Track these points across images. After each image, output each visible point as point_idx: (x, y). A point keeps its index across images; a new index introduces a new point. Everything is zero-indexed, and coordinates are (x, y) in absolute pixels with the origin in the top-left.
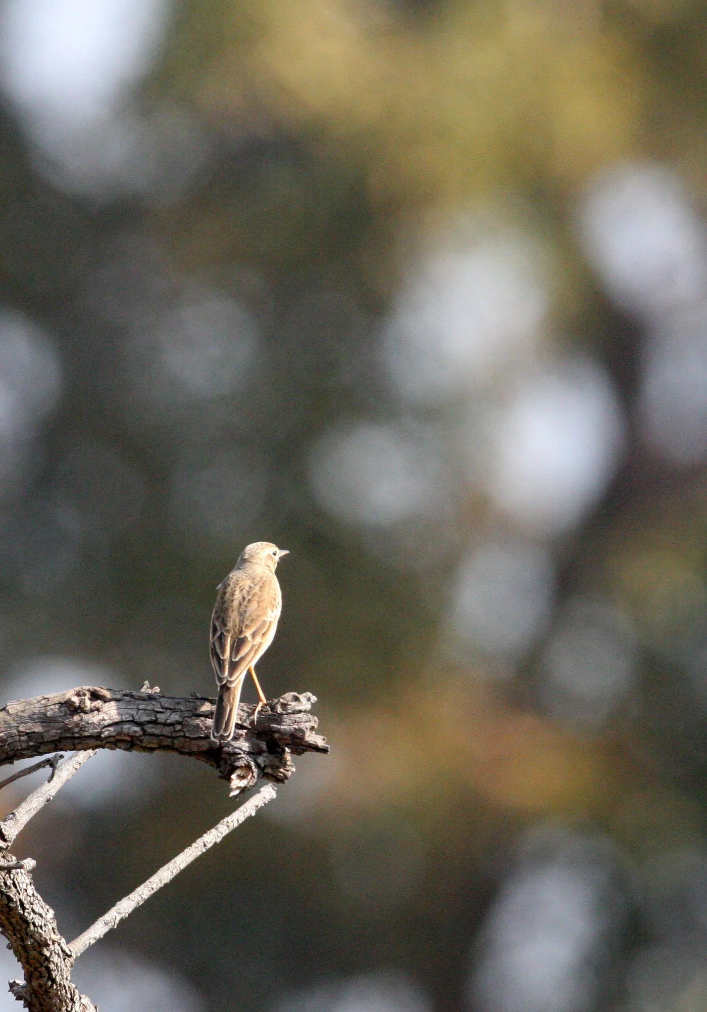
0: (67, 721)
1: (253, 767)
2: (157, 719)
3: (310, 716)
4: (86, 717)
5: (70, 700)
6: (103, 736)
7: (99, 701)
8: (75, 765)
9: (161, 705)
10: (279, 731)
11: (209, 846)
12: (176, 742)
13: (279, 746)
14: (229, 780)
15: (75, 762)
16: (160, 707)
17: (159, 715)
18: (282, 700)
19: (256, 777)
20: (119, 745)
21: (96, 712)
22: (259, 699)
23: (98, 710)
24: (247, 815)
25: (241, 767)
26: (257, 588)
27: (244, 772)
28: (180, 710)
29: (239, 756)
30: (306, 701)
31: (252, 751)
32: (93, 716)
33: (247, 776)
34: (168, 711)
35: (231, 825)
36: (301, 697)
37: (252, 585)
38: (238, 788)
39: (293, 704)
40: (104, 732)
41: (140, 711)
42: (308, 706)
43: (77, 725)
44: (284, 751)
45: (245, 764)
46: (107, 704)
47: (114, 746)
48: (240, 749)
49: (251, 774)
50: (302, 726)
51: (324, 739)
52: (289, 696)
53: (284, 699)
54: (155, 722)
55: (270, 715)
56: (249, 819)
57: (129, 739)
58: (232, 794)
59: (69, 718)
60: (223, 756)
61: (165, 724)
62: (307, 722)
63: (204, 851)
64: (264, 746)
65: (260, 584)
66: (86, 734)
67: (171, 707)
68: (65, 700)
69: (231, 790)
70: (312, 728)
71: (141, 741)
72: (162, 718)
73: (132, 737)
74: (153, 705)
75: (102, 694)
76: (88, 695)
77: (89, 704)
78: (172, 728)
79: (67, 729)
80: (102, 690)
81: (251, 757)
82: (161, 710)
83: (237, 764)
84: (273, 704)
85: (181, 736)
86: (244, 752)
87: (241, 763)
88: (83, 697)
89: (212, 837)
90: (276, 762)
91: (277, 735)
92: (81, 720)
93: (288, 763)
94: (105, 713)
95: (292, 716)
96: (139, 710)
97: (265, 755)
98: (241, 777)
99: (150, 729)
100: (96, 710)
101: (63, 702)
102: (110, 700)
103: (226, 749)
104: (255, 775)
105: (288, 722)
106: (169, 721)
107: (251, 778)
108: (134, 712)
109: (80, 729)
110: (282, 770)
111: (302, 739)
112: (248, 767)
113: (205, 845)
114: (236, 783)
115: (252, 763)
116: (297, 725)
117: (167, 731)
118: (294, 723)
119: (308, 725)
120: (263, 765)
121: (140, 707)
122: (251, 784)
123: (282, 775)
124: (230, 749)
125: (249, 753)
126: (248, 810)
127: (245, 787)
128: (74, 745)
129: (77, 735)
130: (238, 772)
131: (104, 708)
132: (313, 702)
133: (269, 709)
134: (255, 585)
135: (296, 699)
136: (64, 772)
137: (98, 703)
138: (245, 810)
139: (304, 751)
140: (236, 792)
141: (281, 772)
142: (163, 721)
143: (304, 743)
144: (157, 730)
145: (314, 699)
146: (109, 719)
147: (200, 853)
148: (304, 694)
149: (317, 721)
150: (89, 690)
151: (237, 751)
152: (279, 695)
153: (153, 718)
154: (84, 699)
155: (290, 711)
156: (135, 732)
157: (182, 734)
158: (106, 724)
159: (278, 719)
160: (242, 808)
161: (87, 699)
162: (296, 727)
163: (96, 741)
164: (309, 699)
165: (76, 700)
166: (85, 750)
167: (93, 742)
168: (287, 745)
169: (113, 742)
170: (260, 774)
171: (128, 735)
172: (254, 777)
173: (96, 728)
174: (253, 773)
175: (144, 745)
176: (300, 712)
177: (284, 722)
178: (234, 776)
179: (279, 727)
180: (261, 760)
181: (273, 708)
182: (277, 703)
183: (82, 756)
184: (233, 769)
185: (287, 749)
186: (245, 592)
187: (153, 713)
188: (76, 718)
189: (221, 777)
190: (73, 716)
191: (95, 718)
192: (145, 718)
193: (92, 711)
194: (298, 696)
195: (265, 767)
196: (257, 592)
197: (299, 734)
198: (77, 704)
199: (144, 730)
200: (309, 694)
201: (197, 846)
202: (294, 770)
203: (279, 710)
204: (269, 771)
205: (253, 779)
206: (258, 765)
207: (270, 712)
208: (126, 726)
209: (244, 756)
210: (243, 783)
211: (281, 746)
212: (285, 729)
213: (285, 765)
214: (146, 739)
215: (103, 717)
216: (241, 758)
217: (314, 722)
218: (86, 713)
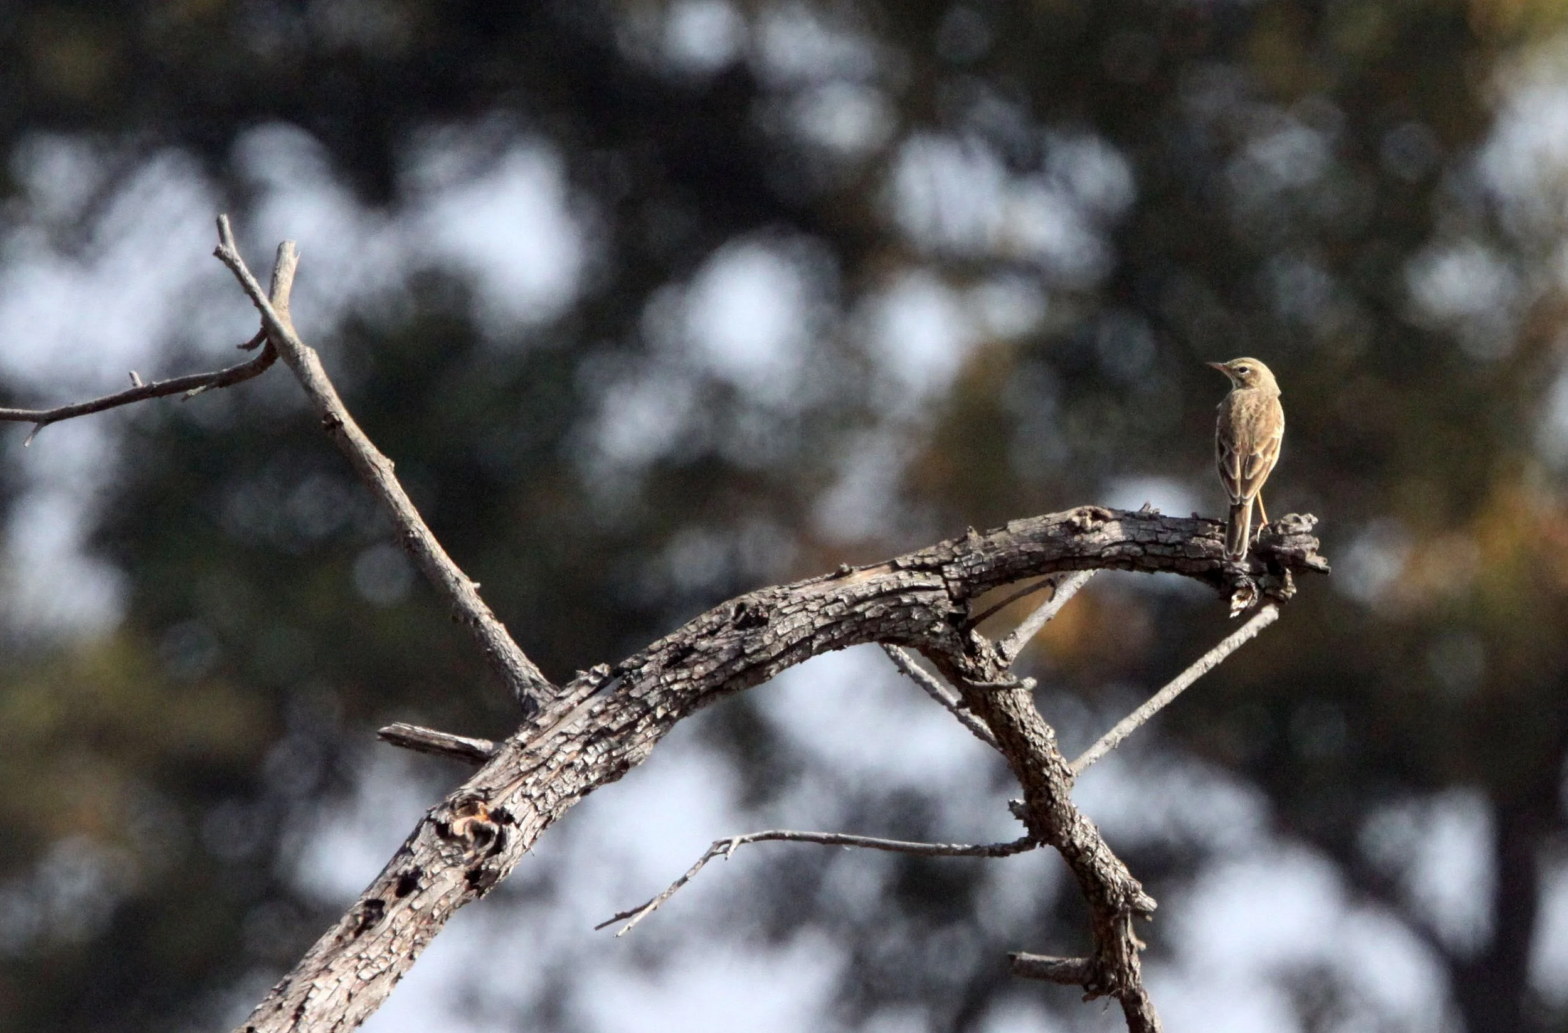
0: (1068, 541)
1: (1254, 588)
2: (1158, 539)
3: (1311, 537)
4: (1087, 537)
5: (1071, 520)
6: (1103, 556)
7: (1100, 521)
8: (1075, 585)
9: (1162, 524)
10: (1279, 552)
11: (1211, 666)
12: (1177, 563)
13: (1279, 567)
14: (1230, 601)
15: (1075, 582)
16: (1161, 526)
17: (1160, 536)
18: (1283, 522)
19: (1256, 598)
20: (1121, 565)
21: (1097, 533)
22: (1262, 520)
23: (1099, 529)
24: (1249, 635)
25: (1241, 588)
26: (1264, 407)
27: (1244, 593)
28: (1181, 530)
29: (1241, 577)
30: (1307, 522)
31: (1253, 572)
32: (1094, 537)
33: (1248, 597)
34: (1169, 531)
35: (1232, 646)
36: (1303, 519)
37: (1258, 404)
38: (1238, 609)
39: (1294, 525)
40: (1104, 552)
41: (1141, 531)
42: (1309, 528)
43: (1078, 545)
44: (1285, 572)
45: (1246, 585)
46: (1108, 524)
47: (1115, 567)
48: (1241, 570)
49: (1252, 595)
50: (1304, 547)
51: (1325, 561)
52: (1290, 517)
53: (1285, 520)
54: (1156, 543)
55: (1270, 536)
56: (1251, 640)
57: (1129, 558)
58: (1232, 615)
59: (1070, 538)
60: (1224, 576)
61: (1166, 545)
62: (1307, 543)
63: (1205, 671)
64: (1265, 567)
65: (1267, 403)
66: (1086, 554)
67: (1172, 527)
68: (1066, 520)
69: (1232, 611)
70: (1313, 550)
71: (1142, 562)
72: (1162, 538)
73: (1131, 556)
74: (1154, 525)
75: (1104, 514)
76: (1089, 514)
77: (1089, 523)
78: (1173, 548)
79: (1067, 549)
80: (1104, 510)
81: (1252, 578)
82: (1162, 530)
83: (1238, 584)
84: (1274, 525)
85: (1182, 557)
86: (1245, 573)
87: (1243, 584)
88: (1084, 518)
89: (1213, 657)
90: (1277, 583)
91: (1277, 557)
92: (1082, 540)
93: (1289, 584)
94: (1107, 533)
95: (1293, 537)
96: (1140, 529)
97: (1266, 576)
98: (1241, 598)
99: (1151, 549)
100: (1096, 530)
101: (1064, 522)
102: (1112, 520)
103: (1227, 570)
104: (1256, 596)
105: (1289, 543)
106: (1170, 542)
107: (1252, 599)
108: (1135, 532)
109: (1081, 550)
110: (1283, 591)
111: (1303, 560)
112: (1249, 588)
113: (1206, 666)
114: (1238, 604)
115: (1253, 584)
116: (1298, 546)
117: (1168, 551)
118: (1295, 545)
119: (1309, 546)
120: (1263, 586)
121: (1142, 526)
122: (1252, 605)
123: (1282, 596)
124: (1231, 570)
125: (1250, 574)
126: (1250, 630)
127: (1246, 608)
128: (1074, 564)
129: (1077, 555)
130: (1239, 593)
131: (1105, 528)
132: (1314, 523)
133: (1270, 530)
134: (1262, 404)
135: (1298, 520)
136: (1065, 591)
137: (1100, 523)
138: (1246, 631)
139: (1305, 572)
140: (1236, 614)
141: (1282, 593)
142: (1164, 541)
143: (1304, 564)
144: (1157, 551)
145: (1315, 520)
146: (1110, 539)
147: (1200, 674)
148: (1305, 516)
149: (1318, 542)
150: (1090, 510)
151: (1238, 571)
152: (1281, 517)
153: (1154, 538)
154: (1085, 519)
155: (1291, 532)
156: (1136, 552)
157: (1183, 555)
158: (1107, 544)
159: (1279, 540)
160: (1243, 629)
161: (1088, 518)
162: (1297, 548)
163: (1096, 560)
164: (1310, 521)
165: (1076, 520)
166: (1085, 569)
167: (1091, 562)
168: (1288, 566)
169: (1114, 562)
170: (1261, 594)
171: (1129, 555)
172: (1255, 598)
173: (1097, 548)
174: (1253, 594)
175: (1145, 565)
176: (1301, 533)
177: (1286, 543)
178: (1234, 597)
179: (1280, 548)
180: (1261, 581)
181: (1274, 529)
182: (1278, 524)
183: (1082, 577)
184: (1234, 590)
185: (1288, 570)
186: (1251, 410)
187: (1154, 533)
188: (1077, 538)
189: (1220, 598)
190: (1074, 536)
191: (1096, 538)
192: (1147, 538)
193: (1093, 531)
194: (1300, 517)
195: (1266, 588)
196: (1265, 410)
197: (1300, 556)
198: (1078, 524)
199: (1145, 551)
200: (1311, 516)
201: (1198, 666)
202: (1295, 591)
203: (1280, 531)
204: (1269, 591)
205: (1254, 600)
206: (1258, 586)
207: (1271, 533)
208: (1127, 547)
209: (1245, 576)
210: (1243, 604)
211: (1282, 567)
212: (1286, 550)
213: (1285, 586)
214: (1146, 559)
215: (1104, 538)
216: (1242, 579)
217: (1315, 543)
218: (1086, 532)
